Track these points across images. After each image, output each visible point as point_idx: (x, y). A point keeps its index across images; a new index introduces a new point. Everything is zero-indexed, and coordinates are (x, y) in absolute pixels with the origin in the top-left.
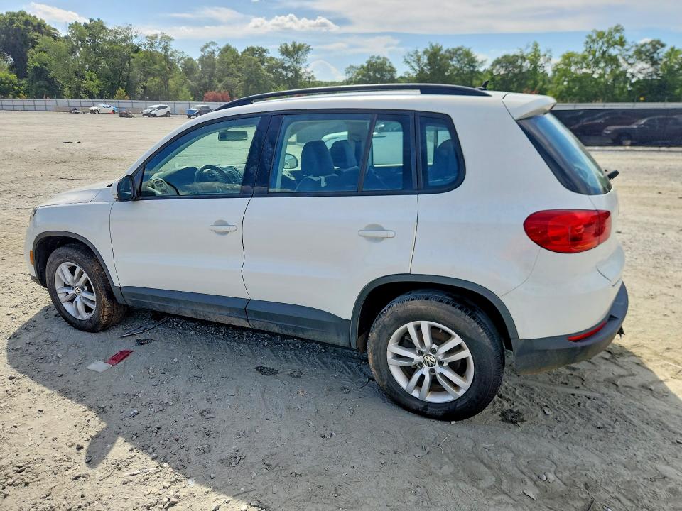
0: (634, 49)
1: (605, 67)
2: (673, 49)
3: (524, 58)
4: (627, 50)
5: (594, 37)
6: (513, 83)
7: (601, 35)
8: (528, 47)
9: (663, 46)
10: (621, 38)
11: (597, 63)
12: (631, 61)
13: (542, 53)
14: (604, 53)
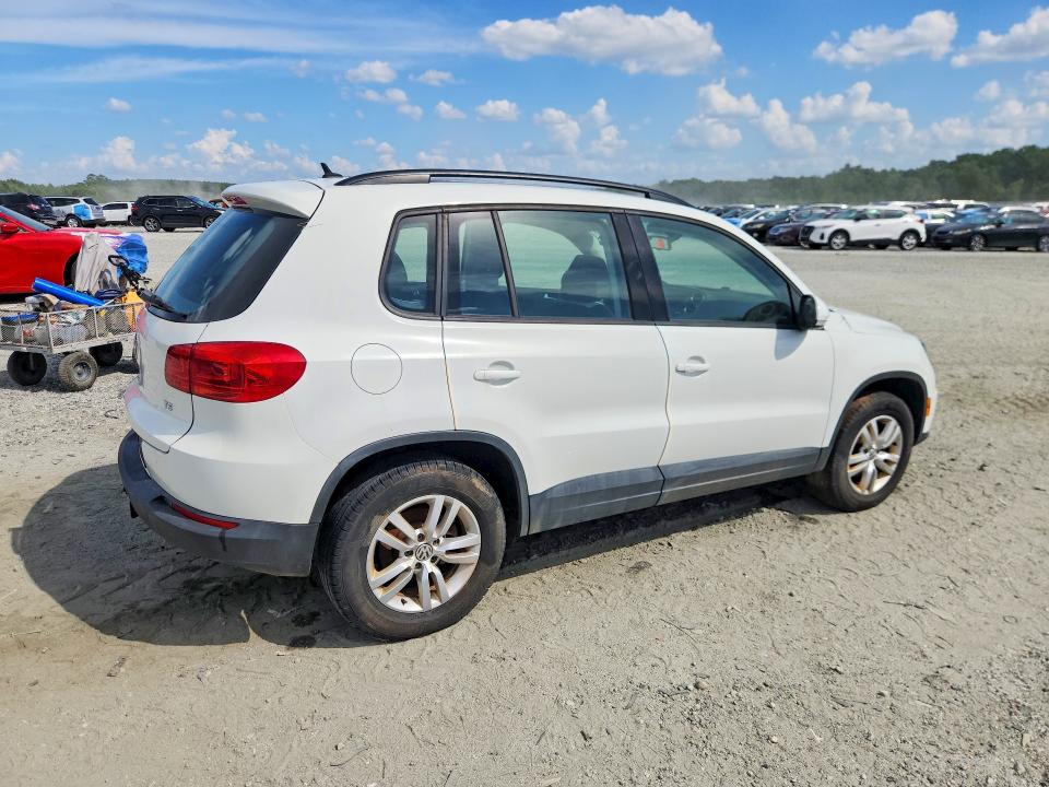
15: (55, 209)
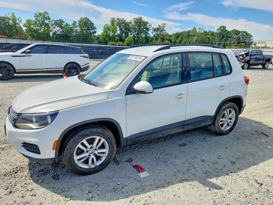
0: (53, 21)
1: (44, 27)
2: (66, 23)
3: (9, 19)
4: (51, 22)
5: (38, 15)
6: (6, 29)
7: (40, 14)
8: (9, 14)
9: (64, 22)
10: (48, 17)
11: (41, 25)
12: (54, 26)
13: (17, 18)
14: (43, 21)
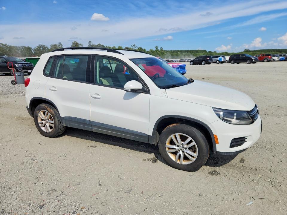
15: (213, 59)
